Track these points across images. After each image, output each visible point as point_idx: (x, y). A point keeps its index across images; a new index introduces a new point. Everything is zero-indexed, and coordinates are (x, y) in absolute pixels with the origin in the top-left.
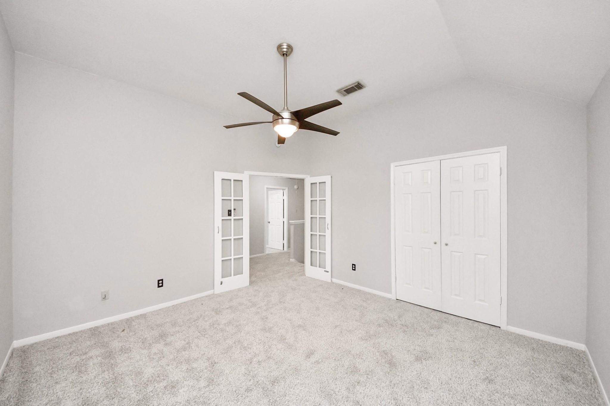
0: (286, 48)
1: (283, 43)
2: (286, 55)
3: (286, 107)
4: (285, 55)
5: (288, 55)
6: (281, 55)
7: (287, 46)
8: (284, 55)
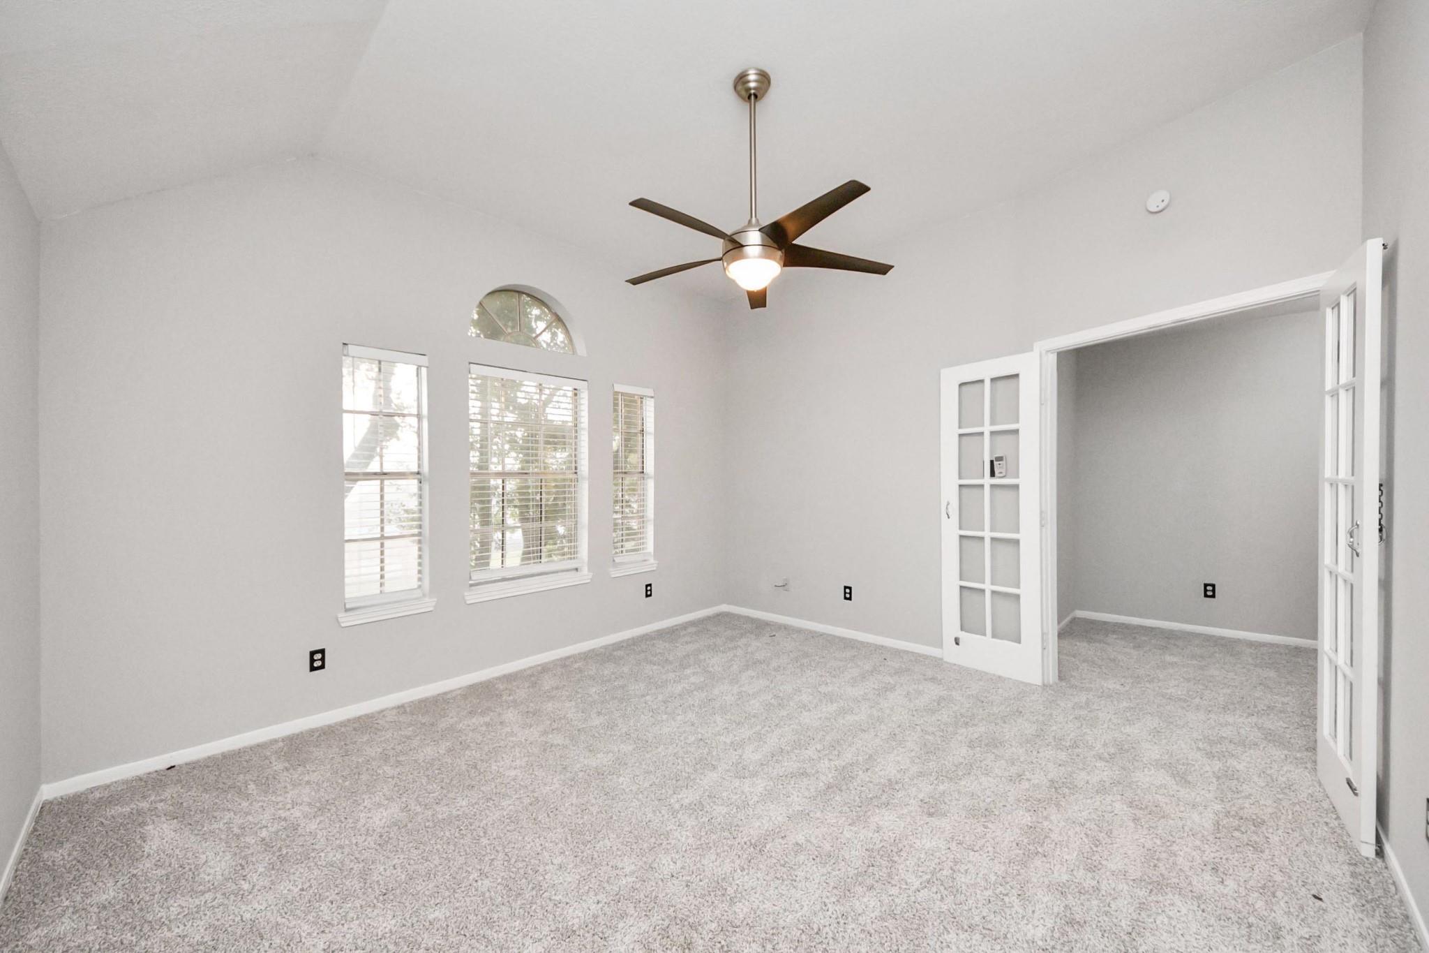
0: (756, 81)
1: (747, 71)
2: (756, 96)
3: (754, 219)
4: (753, 97)
5: (759, 96)
6: (743, 98)
7: (756, 74)
8: (749, 97)
